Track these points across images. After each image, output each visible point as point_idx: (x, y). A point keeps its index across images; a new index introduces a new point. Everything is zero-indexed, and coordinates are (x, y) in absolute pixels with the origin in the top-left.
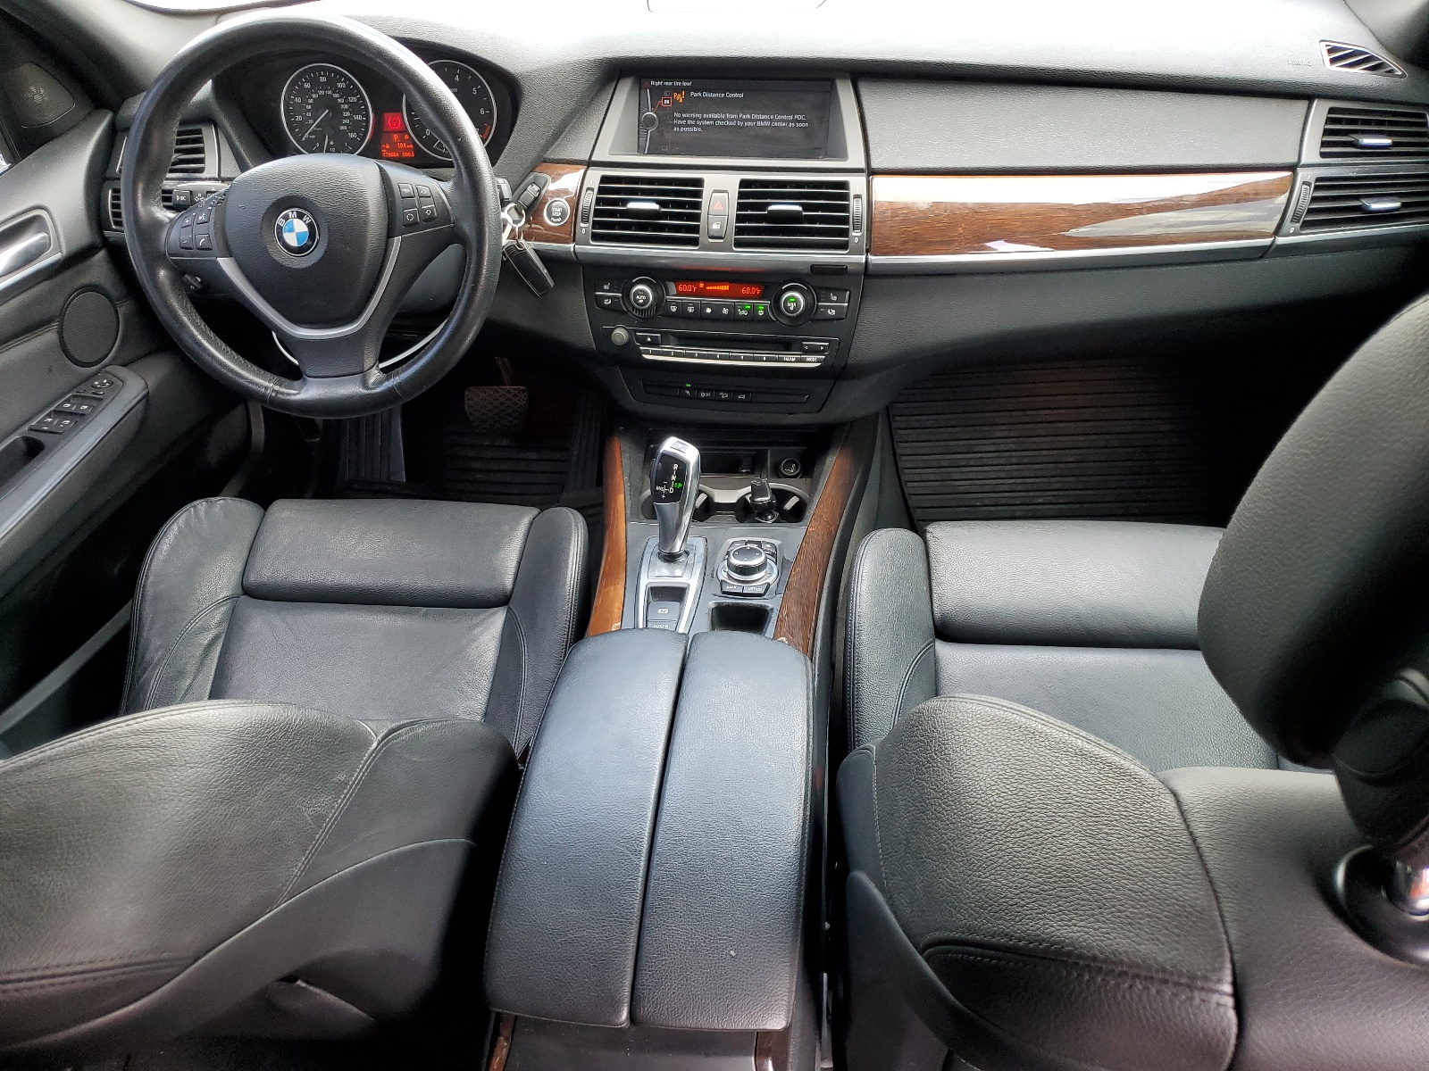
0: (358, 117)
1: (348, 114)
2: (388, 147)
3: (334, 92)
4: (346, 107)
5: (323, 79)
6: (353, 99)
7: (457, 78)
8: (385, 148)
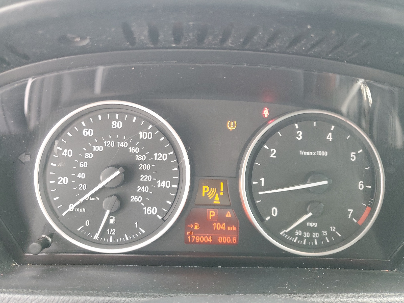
0: (164, 184)
1: (149, 178)
2: (196, 227)
3: (132, 145)
4: (147, 167)
5: (116, 125)
6: (162, 157)
7: (329, 137)
8: (193, 229)
